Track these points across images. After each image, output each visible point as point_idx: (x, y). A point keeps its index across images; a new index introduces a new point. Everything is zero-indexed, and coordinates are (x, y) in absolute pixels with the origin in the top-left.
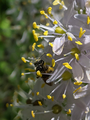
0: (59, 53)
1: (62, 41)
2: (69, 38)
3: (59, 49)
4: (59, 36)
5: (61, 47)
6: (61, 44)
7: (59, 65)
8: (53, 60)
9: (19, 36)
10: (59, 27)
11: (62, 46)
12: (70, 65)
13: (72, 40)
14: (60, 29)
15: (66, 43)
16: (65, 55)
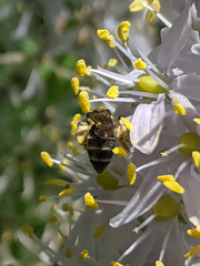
0: (148, 148)
1: (156, 114)
2: (177, 108)
3: (147, 138)
4: (147, 100)
5: (154, 132)
6: (155, 124)
7: (147, 178)
8: (132, 165)
9: (20, 80)
10: (147, 74)
11: (157, 129)
12: (177, 181)
13: (184, 113)
14: (152, 81)
15: (166, 122)
16: (164, 154)
